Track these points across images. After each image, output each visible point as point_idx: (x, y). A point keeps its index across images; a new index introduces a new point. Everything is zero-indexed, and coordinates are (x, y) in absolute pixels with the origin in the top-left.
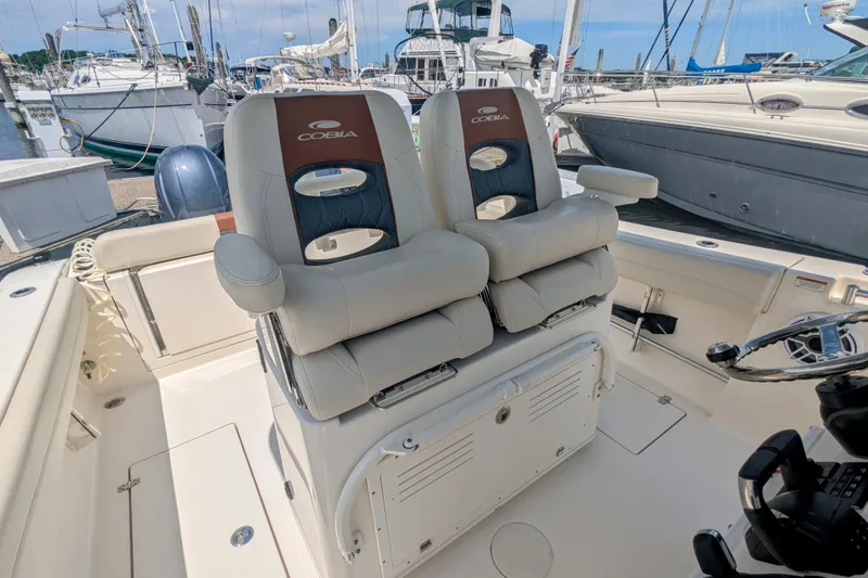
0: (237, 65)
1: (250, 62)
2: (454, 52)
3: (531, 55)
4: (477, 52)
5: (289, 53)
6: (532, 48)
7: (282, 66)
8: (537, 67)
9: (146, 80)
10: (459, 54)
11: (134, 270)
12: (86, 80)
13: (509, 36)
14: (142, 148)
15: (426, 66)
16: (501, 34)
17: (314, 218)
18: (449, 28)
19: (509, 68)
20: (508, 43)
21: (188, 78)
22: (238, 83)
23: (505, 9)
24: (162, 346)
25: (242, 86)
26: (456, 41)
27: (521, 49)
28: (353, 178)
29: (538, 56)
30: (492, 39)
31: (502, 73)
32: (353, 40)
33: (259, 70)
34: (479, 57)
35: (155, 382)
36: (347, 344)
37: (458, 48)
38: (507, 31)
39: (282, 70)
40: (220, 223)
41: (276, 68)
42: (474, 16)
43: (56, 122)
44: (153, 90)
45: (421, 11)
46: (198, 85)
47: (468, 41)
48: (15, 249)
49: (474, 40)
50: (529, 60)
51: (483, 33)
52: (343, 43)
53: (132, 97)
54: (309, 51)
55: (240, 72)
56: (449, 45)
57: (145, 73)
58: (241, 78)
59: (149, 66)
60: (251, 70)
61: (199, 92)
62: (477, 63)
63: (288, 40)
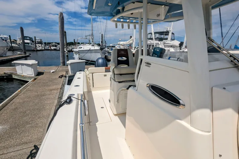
0: (108, 45)
1: (111, 45)
2: (159, 43)
3: (179, 44)
4: (165, 43)
5: (119, 43)
6: (179, 43)
7: (117, 46)
8: (181, 47)
9: (92, 48)
10: (160, 44)
11: (93, 73)
12: (81, 48)
13: (174, 40)
14: (89, 61)
15: (151, 46)
16: (171, 39)
17: (120, 63)
18: (158, 38)
19: (173, 47)
20: (173, 41)
21: (100, 48)
22: (108, 49)
23: (173, 33)
24: (93, 86)
25: (109, 50)
26: (159, 41)
27: (177, 43)
28: (125, 58)
29: (181, 44)
30: (169, 40)
31: (171, 48)
32: (134, 41)
33: (113, 47)
34: (165, 44)
35: (91, 92)
36: (121, 75)
37: (159, 42)
38: (173, 38)
39: (117, 47)
40: (105, 68)
41: (116, 46)
42: (164, 35)
43: (78, 55)
44: (93, 50)
45: (151, 34)
46: (102, 49)
47: (162, 41)
48: (71, 74)
49: (164, 41)
50: (179, 45)
51: (167, 39)
52: (132, 41)
53: (90, 51)
54: (124, 43)
55: (108, 47)
56: (157, 42)
57: (92, 47)
58: (108, 48)
59: (93, 46)
60: (111, 46)
61: (102, 50)
62: (164, 46)
63: (120, 40)
